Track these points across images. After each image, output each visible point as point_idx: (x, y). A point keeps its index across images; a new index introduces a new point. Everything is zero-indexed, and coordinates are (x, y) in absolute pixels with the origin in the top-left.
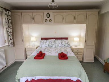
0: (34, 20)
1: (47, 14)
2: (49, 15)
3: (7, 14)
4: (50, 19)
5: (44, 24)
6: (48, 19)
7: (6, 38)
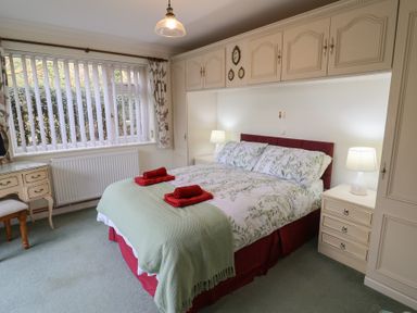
0: (204, 79)
3: (154, 70)
4: (242, 68)
5: (225, 87)
6: (236, 69)
7: (152, 126)
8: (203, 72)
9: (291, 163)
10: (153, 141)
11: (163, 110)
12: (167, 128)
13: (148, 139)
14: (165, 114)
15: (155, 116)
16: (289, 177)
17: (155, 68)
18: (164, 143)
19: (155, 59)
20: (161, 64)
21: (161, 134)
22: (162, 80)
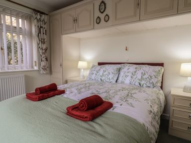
0: (77, 24)
1: (100, 6)
2: (103, 7)
3: (38, 18)
4: (107, 15)
5: (93, 29)
6: (102, 16)
8: (75, 20)
9: (144, 77)
10: (36, 68)
11: (44, 47)
12: (47, 59)
13: (32, 67)
14: (46, 50)
15: (38, 51)
16: (145, 85)
17: (38, 17)
18: (45, 69)
19: (38, 11)
20: (43, 15)
21: (43, 64)
22: (43, 26)
